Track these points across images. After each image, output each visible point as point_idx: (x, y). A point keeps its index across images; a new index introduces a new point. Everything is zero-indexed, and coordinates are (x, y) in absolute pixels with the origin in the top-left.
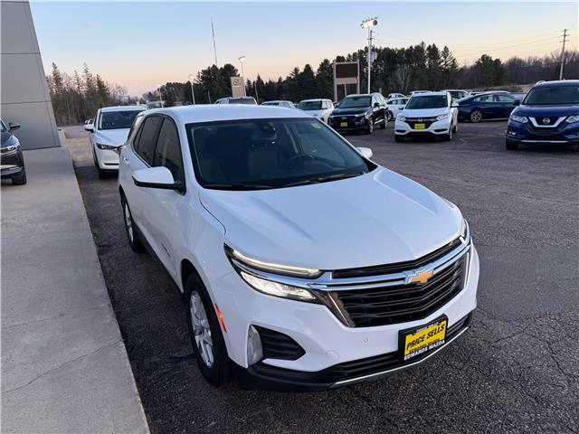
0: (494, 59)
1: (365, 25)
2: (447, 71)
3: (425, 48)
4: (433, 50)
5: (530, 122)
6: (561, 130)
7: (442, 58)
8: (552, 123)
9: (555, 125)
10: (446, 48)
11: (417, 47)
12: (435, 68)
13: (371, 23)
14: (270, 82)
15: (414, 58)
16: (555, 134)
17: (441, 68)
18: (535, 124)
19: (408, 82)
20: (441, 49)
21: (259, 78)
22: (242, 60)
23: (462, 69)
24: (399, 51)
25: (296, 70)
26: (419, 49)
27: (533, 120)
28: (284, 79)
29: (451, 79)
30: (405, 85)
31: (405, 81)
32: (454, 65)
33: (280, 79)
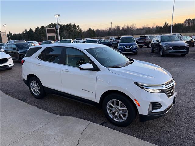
0: (92, 29)
1: (55, 16)
2: (79, 32)
3: (72, 25)
4: (74, 26)
5: (124, 47)
6: (132, 49)
7: (78, 28)
8: (129, 47)
9: (130, 48)
10: (78, 25)
11: (69, 24)
12: (75, 31)
13: (57, 16)
14: (15, 34)
15: (69, 28)
16: (130, 50)
17: (78, 31)
18: (125, 48)
19: (68, 36)
20: (77, 25)
21: (10, 32)
22: (5, 26)
23: (83, 32)
24: (64, 25)
25: (26, 30)
26: (70, 25)
27: (125, 47)
28: (21, 33)
29: (81, 35)
30: (67, 37)
31: (67, 35)
32: (81, 31)
33: (19, 33)
